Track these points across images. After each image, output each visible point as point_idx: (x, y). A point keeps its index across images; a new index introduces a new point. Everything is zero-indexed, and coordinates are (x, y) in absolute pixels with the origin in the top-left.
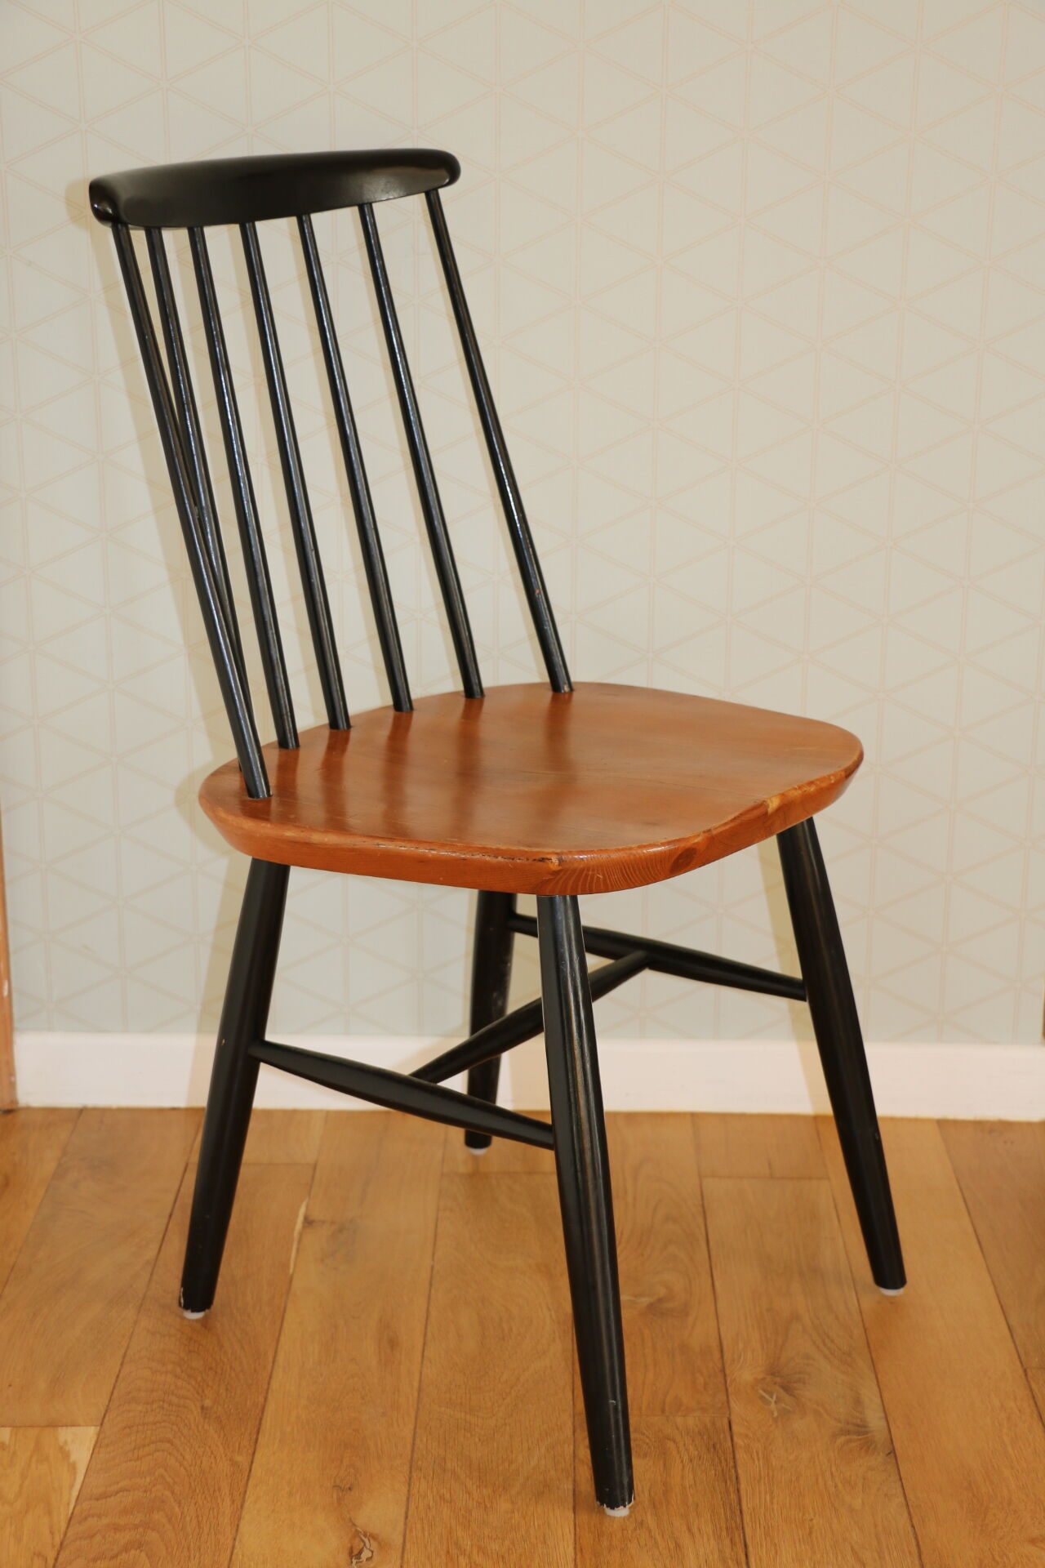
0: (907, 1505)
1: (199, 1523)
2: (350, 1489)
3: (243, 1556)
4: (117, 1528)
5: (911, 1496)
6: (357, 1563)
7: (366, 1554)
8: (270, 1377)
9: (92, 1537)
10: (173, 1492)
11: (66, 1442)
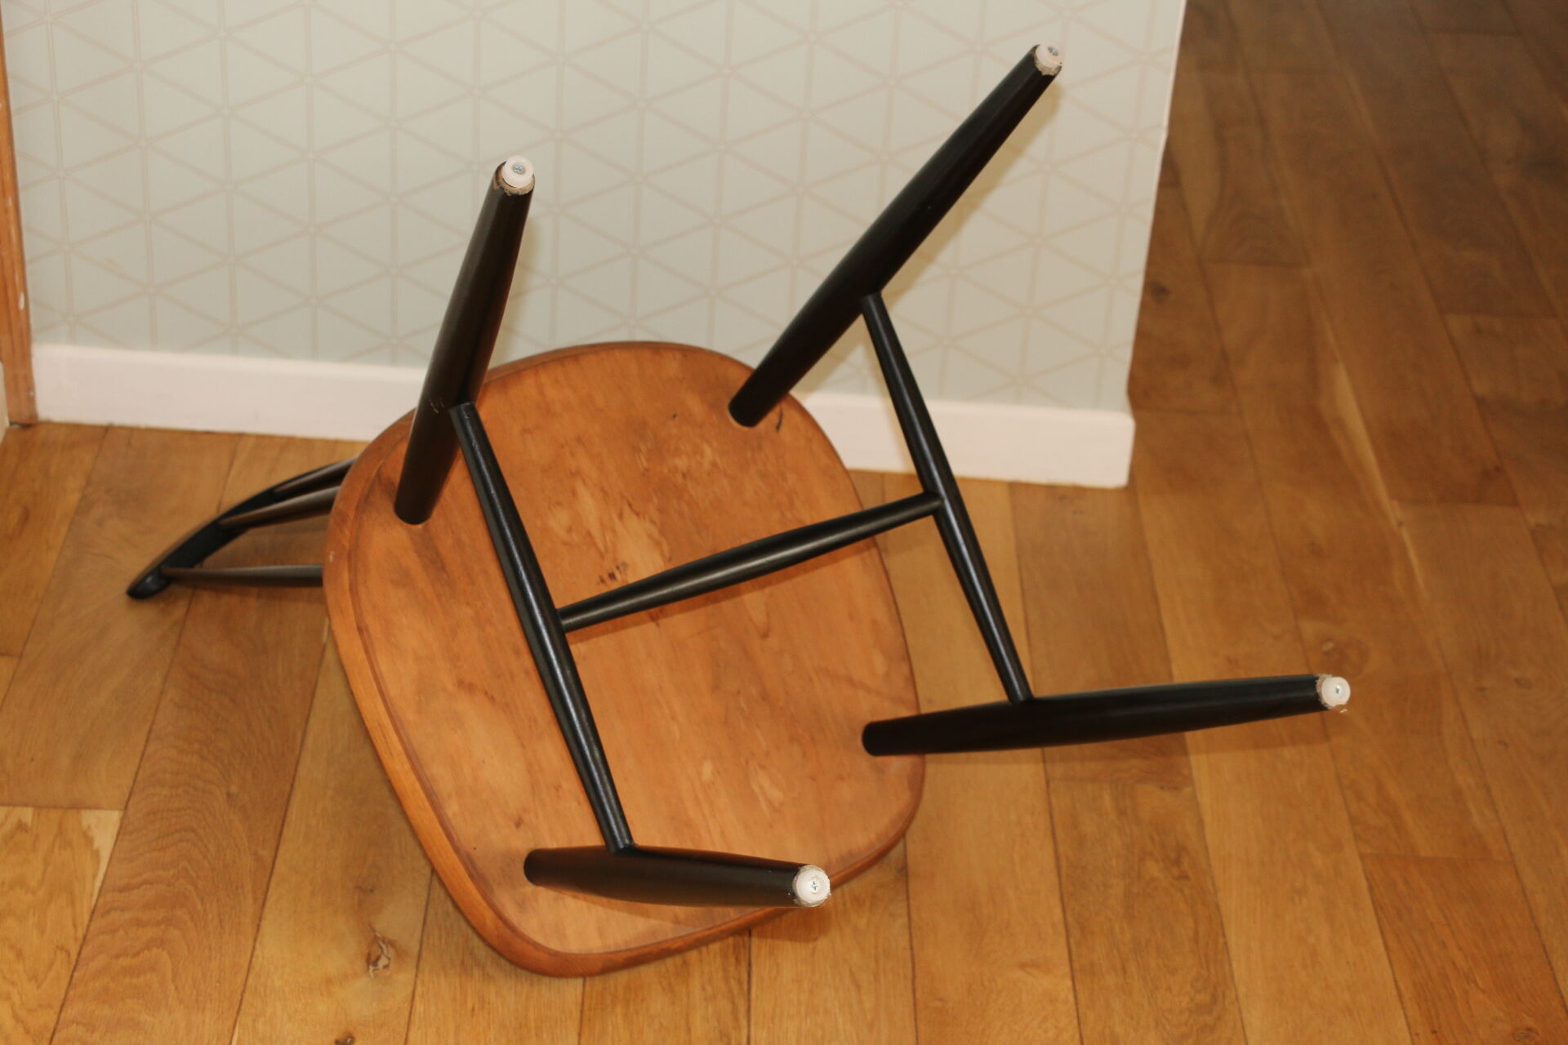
0: (910, 927)
1: (221, 921)
2: (372, 891)
3: (263, 958)
4: (139, 923)
5: (914, 916)
6: (374, 970)
7: (383, 962)
8: (298, 762)
9: (114, 932)
10: (196, 888)
11: (89, 827)
